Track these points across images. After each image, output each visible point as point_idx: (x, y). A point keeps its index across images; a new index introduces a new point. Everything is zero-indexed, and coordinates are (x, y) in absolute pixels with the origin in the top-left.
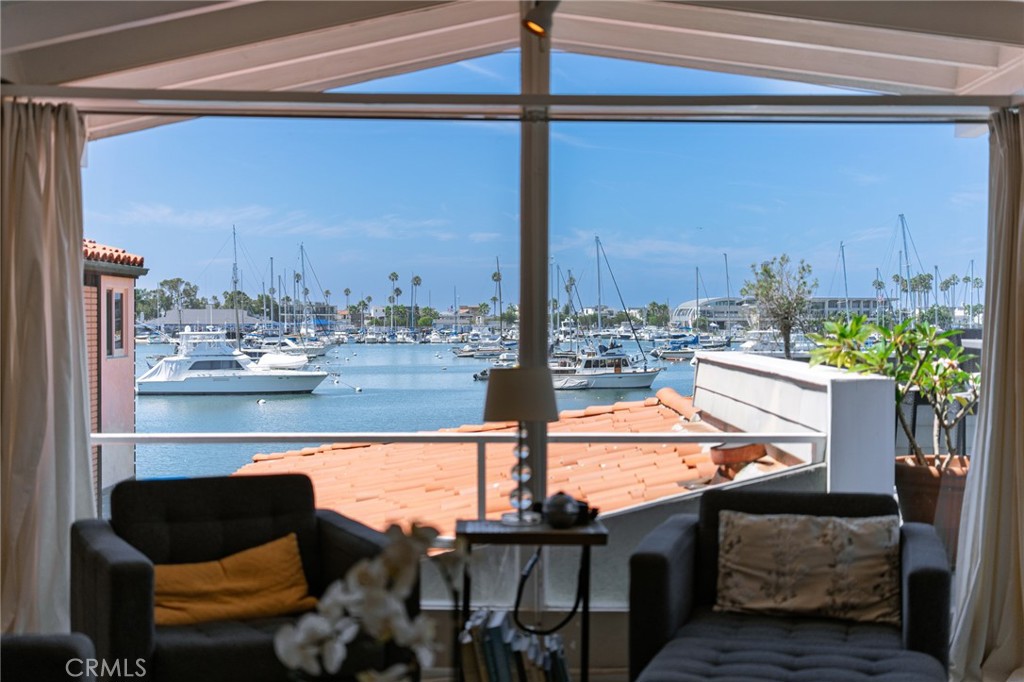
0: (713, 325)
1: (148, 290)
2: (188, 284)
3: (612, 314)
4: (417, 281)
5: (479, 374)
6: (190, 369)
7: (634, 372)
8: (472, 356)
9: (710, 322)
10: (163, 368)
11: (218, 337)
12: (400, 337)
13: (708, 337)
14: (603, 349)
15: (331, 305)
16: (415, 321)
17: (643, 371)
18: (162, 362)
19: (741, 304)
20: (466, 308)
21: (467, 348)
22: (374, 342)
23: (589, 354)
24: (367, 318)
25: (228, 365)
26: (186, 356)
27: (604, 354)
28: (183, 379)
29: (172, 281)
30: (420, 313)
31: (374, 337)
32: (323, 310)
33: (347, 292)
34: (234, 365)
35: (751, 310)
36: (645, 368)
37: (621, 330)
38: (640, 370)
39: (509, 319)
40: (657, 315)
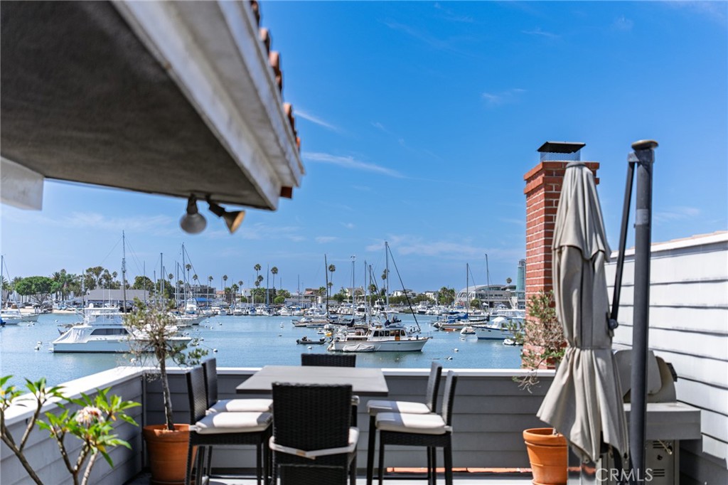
0: (485, 304)
1: (78, 275)
2: (107, 271)
3: (414, 296)
4: (275, 271)
5: (301, 340)
6: (92, 334)
7: (410, 340)
8: (305, 326)
9: (483, 302)
10: (72, 333)
11: (113, 311)
12: (258, 311)
13: (480, 313)
14: (388, 323)
15: (212, 287)
16: (272, 299)
17: (415, 339)
18: (72, 329)
19: (505, 289)
20: (310, 290)
21: (303, 320)
22: (240, 314)
23: (377, 327)
24: (239, 297)
25: (119, 332)
26: (89, 325)
27: (388, 326)
28: (86, 342)
29: (95, 269)
30: (277, 293)
31: (240, 311)
32: (205, 291)
33: (225, 278)
34: (123, 332)
35: (512, 293)
36: (417, 337)
37: (419, 307)
38: (414, 338)
39: (340, 299)
40: (447, 296)
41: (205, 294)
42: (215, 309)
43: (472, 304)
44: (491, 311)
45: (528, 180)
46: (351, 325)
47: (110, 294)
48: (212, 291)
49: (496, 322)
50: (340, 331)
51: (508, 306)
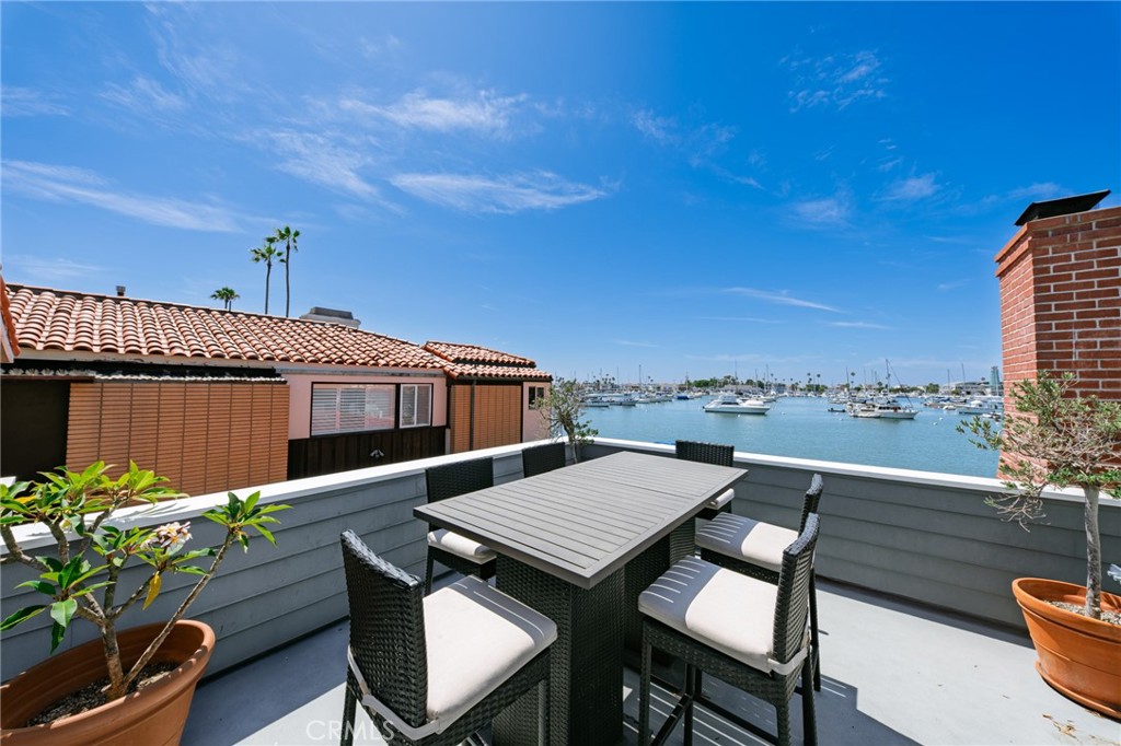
0: (963, 393)
4: (819, 376)
6: (721, 404)
7: (905, 412)
9: (961, 392)
10: (714, 403)
11: (733, 394)
12: (809, 395)
13: (959, 398)
14: (889, 402)
16: (817, 389)
18: (714, 401)
20: (840, 385)
22: (799, 396)
23: (882, 404)
24: (798, 388)
26: (721, 400)
27: (889, 404)
28: (718, 407)
29: (728, 376)
30: (820, 387)
33: (792, 380)
36: (910, 411)
37: (912, 394)
38: (908, 411)
39: (858, 389)
40: (934, 389)
41: (780, 387)
42: (786, 393)
43: (953, 393)
44: (968, 397)
45: (1001, 260)
46: (865, 402)
47: (734, 387)
48: (784, 385)
49: (974, 404)
50: (857, 406)
51: (983, 394)
